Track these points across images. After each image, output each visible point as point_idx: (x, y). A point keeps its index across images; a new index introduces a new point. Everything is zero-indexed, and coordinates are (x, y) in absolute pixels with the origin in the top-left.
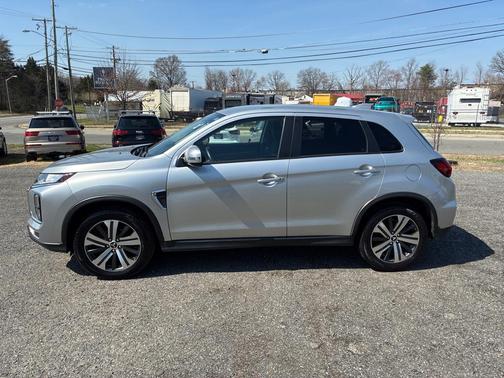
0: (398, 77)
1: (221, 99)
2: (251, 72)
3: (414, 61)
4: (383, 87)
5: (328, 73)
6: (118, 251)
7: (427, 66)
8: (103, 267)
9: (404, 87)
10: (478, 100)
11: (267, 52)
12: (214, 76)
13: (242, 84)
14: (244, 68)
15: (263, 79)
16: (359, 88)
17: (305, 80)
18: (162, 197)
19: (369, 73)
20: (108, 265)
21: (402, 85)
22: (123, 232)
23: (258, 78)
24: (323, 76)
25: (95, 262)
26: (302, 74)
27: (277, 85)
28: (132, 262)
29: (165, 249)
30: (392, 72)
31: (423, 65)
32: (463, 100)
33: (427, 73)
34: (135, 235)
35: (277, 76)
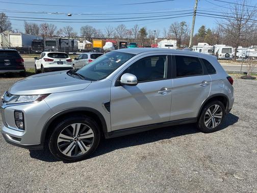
0: (130, 33)
1: (43, 41)
2: (54, 25)
3: (137, 25)
4: (124, 38)
5: (97, 29)
6: (79, 143)
7: (143, 28)
8: (69, 155)
9: (134, 38)
10: (172, 46)
11: (70, 15)
12: (31, 26)
13: (48, 32)
14: (49, 23)
15: (61, 30)
16: (113, 37)
17: (85, 32)
18: (107, 105)
19: (117, 31)
20: (73, 153)
21: (133, 37)
22: (83, 130)
23: (58, 29)
24: (94, 30)
25: (64, 152)
26: (83, 29)
27: (69, 34)
28: (88, 148)
29: (107, 137)
30: (128, 30)
31: (141, 28)
32: (166, 46)
33: (143, 32)
34: (91, 131)
35: (69, 29)
